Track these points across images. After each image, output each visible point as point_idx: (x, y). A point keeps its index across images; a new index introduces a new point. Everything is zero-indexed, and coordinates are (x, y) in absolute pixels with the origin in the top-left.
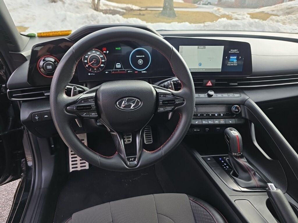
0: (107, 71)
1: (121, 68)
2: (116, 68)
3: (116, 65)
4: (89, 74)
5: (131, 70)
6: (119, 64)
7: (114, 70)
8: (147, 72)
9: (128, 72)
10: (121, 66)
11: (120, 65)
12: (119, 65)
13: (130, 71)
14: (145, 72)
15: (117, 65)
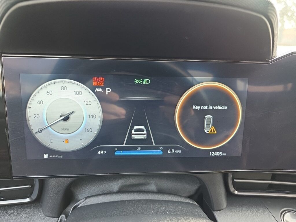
0: (101, 149)
1: (148, 140)
2: (131, 141)
3: (133, 132)
4: (46, 156)
5: (176, 148)
6: (142, 127)
7: (124, 145)
8: (224, 154)
9: (169, 151)
10: (148, 134)
11: (145, 132)
12: (142, 130)
13: (173, 151)
14: (220, 154)
15: (137, 130)
